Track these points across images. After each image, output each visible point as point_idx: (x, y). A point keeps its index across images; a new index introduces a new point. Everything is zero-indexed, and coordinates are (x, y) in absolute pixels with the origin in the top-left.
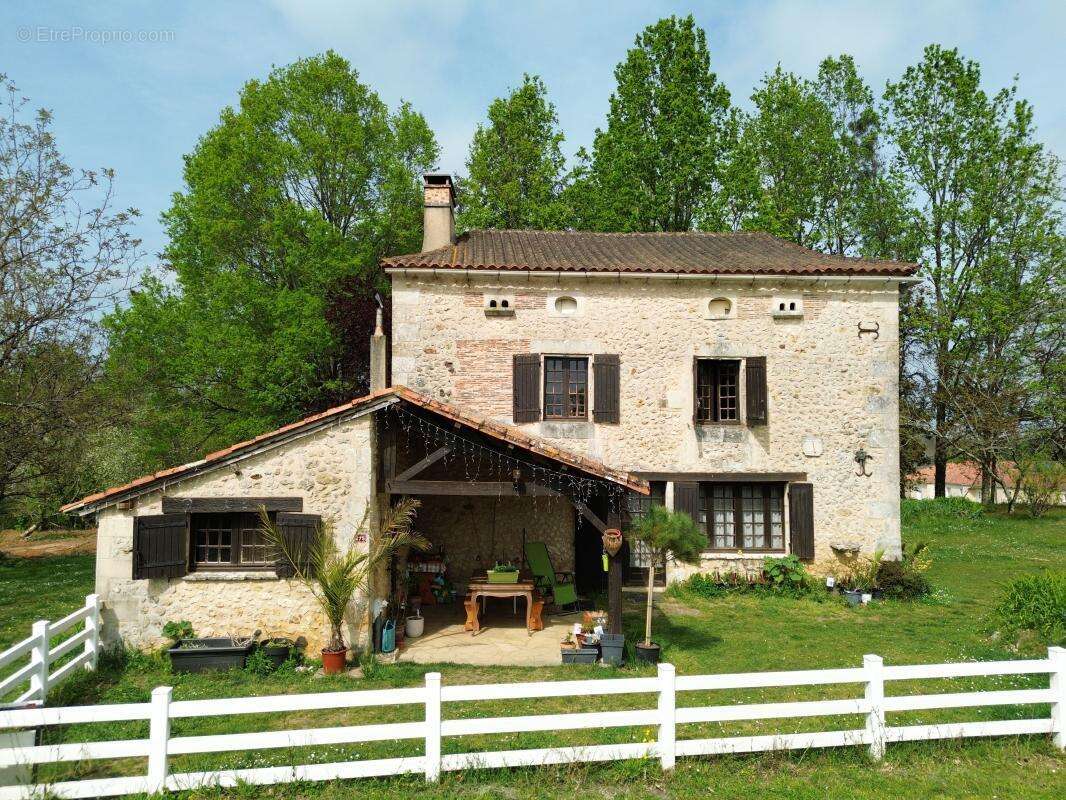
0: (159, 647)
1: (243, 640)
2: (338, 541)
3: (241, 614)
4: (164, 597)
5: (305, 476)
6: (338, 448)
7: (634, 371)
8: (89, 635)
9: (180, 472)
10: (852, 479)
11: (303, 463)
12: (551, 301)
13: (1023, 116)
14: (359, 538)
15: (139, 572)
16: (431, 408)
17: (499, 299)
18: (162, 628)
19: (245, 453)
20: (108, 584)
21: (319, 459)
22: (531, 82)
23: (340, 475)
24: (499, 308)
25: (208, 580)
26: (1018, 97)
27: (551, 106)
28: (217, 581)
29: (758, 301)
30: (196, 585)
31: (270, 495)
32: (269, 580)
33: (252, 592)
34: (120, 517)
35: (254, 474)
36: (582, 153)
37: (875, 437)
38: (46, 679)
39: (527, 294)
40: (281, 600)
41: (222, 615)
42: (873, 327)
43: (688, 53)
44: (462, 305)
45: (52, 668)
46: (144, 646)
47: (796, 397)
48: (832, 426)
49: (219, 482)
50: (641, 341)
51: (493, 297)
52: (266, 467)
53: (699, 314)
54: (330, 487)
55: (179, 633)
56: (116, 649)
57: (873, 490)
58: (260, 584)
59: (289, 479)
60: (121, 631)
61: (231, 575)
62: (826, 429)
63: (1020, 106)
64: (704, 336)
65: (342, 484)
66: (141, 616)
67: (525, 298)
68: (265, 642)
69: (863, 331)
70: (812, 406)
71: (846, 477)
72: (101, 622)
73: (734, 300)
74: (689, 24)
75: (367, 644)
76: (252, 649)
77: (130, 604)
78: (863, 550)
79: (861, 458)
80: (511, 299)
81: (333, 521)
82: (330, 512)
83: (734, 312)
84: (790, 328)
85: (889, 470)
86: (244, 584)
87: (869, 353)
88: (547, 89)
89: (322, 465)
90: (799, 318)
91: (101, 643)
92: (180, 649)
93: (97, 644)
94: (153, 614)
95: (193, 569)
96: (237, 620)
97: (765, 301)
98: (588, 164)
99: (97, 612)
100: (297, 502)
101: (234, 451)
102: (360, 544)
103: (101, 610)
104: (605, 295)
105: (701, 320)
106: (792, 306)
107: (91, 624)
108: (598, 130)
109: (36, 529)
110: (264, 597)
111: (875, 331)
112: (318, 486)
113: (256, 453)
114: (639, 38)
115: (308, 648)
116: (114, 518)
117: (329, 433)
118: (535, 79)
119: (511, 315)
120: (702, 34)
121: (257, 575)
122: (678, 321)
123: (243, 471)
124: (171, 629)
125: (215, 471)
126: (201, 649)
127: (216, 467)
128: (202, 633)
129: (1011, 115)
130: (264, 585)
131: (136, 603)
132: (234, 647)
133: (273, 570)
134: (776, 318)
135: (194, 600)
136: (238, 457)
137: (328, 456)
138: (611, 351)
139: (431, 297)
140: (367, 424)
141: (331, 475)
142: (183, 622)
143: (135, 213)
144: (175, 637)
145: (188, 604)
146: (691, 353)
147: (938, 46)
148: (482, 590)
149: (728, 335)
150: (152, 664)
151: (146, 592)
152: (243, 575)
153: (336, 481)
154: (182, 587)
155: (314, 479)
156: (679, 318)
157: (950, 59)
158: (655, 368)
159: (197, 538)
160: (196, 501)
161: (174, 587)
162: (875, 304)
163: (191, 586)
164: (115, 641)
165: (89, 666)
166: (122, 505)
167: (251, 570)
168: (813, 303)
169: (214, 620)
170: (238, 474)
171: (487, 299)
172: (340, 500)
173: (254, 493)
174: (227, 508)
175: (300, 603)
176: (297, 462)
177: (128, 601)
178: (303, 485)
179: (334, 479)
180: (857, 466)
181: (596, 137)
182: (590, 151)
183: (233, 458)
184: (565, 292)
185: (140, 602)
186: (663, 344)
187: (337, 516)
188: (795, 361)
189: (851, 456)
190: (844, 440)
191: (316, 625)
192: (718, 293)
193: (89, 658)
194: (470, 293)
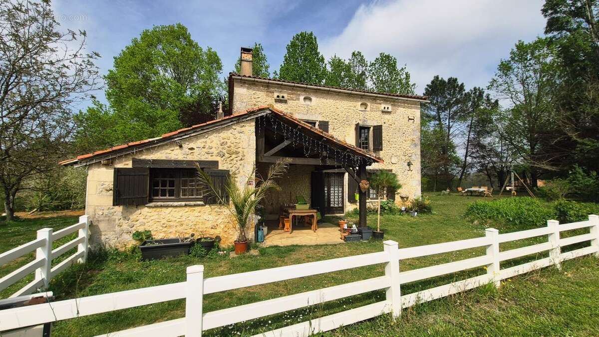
0: (130, 246)
1: (186, 239)
2: (238, 184)
3: (182, 225)
4: (133, 217)
5: (220, 149)
6: (238, 135)
7: (334, 129)
8: (81, 241)
9: (145, 143)
10: (406, 172)
11: (219, 143)
12: (302, 98)
13: (408, 76)
14: (249, 183)
15: (116, 202)
16: (287, 117)
17: (281, 95)
18: (131, 235)
19: (186, 135)
20: (95, 210)
21: (228, 141)
22: (258, 46)
23: (239, 150)
24: (281, 98)
25: (161, 206)
26: (406, 71)
27: (264, 55)
28: (167, 207)
29: (377, 105)
30: (154, 209)
31: (200, 159)
32: (199, 205)
33: (189, 213)
34: (103, 170)
35: (189, 147)
36: (275, 73)
37: (413, 157)
38: (48, 271)
39: (292, 94)
40: (205, 217)
41: (170, 226)
42: (413, 118)
43: (312, 43)
44: (265, 96)
45: (53, 263)
46: (119, 246)
47: (389, 142)
48: (400, 153)
49: (168, 151)
50: (336, 117)
51: (278, 94)
52: (198, 144)
53: (357, 108)
54: (234, 156)
55: (143, 237)
56: (100, 249)
57: (413, 176)
58: (193, 208)
59: (211, 151)
60: (103, 238)
61: (176, 204)
62: (398, 154)
63: (407, 74)
64: (358, 117)
65: (240, 155)
66: (117, 229)
67: (292, 96)
68: (198, 240)
69: (410, 119)
70: (394, 145)
71: (405, 171)
72: (90, 233)
73: (369, 104)
74: (311, 34)
75: (254, 238)
76: (192, 244)
77: (110, 221)
78: (410, 198)
79: (409, 164)
80: (286, 95)
81: (235, 174)
82: (234, 169)
83: (368, 109)
84: (387, 116)
85: (418, 169)
86: (184, 208)
87: (411, 127)
88: (264, 49)
89: (229, 144)
90: (389, 113)
91: (89, 246)
92: (146, 246)
93: (87, 246)
94: (125, 226)
95: (151, 201)
96: (180, 229)
97: (379, 105)
98: (277, 76)
99: (87, 226)
100: (216, 163)
101: (179, 133)
102: (250, 186)
103: (90, 226)
104: (323, 98)
105: (358, 111)
106: (388, 108)
107: (82, 234)
108: (281, 65)
109: (36, 211)
110: (196, 215)
111: (413, 119)
112: (227, 155)
113: (192, 135)
114: (294, 37)
115: (222, 242)
116: (99, 170)
117: (234, 127)
118: (259, 45)
119: (286, 102)
120: (315, 38)
121: (192, 203)
122: (350, 110)
123: (183, 145)
124: (137, 235)
125: (167, 145)
126: (160, 245)
127: (167, 142)
128: (158, 236)
129: (405, 76)
130: (196, 208)
131: (114, 221)
132: (180, 243)
133: (202, 201)
134: (383, 112)
135: (152, 218)
136: (181, 136)
137: (232, 139)
138: (325, 120)
139: (251, 92)
140: (254, 124)
141: (233, 149)
142: (146, 231)
143: (97, 55)
144: (141, 240)
145: (149, 220)
146: (355, 123)
147: (384, 53)
148: (294, 213)
149: (366, 117)
150: (126, 256)
151: (120, 214)
152: (183, 203)
153: (237, 153)
154: (145, 211)
155: (225, 151)
156: (350, 109)
157: (388, 57)
158: (342, 128)
159: (154, 184)
160: (154, 161)
161: (140, 210)
162: (413, 110)
163: (151, 210)
164: (100, 244)
165: (81, 261)
166: (105, 162)
167: (187, 201)
168: (395, 108)
169: (165, 229)
170: (181, 146)
171: (276, 95)
172: (239, 162)
173: (190, 158)
174: (173, 166)
175: (217, 218)
176: (215, 142)
177: (109, 220)
178: (219, 154)
179: (236, 152)
180: (408, 167)
181: (280, 67)
182: (278, 72)
183: (178, 137)
184: (307, 95)
185: (117, 220)
186: (344, 119)
187: (237, 171)
188: (388, 128)
189: (406, 164)
190: (404, 158)
191: (226, 230)
192: (364, 101)
193: (81, 255)
194: (268, 92)
